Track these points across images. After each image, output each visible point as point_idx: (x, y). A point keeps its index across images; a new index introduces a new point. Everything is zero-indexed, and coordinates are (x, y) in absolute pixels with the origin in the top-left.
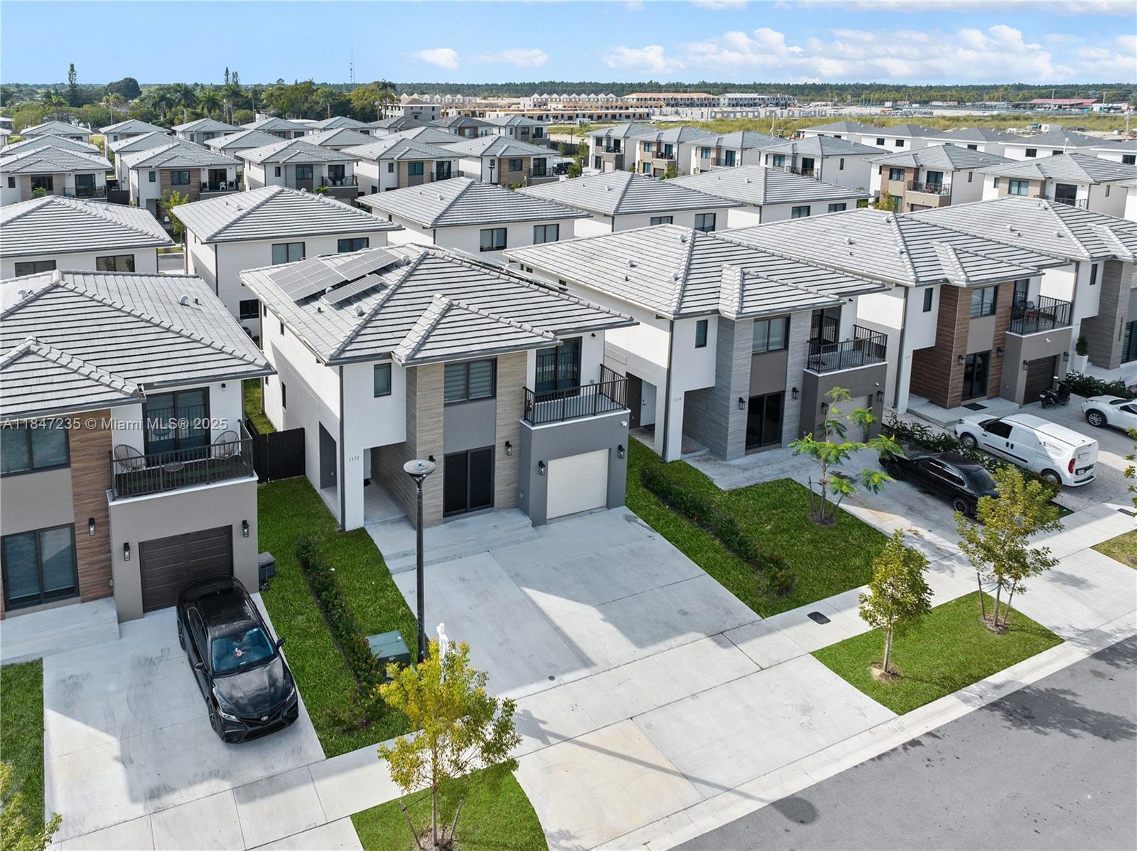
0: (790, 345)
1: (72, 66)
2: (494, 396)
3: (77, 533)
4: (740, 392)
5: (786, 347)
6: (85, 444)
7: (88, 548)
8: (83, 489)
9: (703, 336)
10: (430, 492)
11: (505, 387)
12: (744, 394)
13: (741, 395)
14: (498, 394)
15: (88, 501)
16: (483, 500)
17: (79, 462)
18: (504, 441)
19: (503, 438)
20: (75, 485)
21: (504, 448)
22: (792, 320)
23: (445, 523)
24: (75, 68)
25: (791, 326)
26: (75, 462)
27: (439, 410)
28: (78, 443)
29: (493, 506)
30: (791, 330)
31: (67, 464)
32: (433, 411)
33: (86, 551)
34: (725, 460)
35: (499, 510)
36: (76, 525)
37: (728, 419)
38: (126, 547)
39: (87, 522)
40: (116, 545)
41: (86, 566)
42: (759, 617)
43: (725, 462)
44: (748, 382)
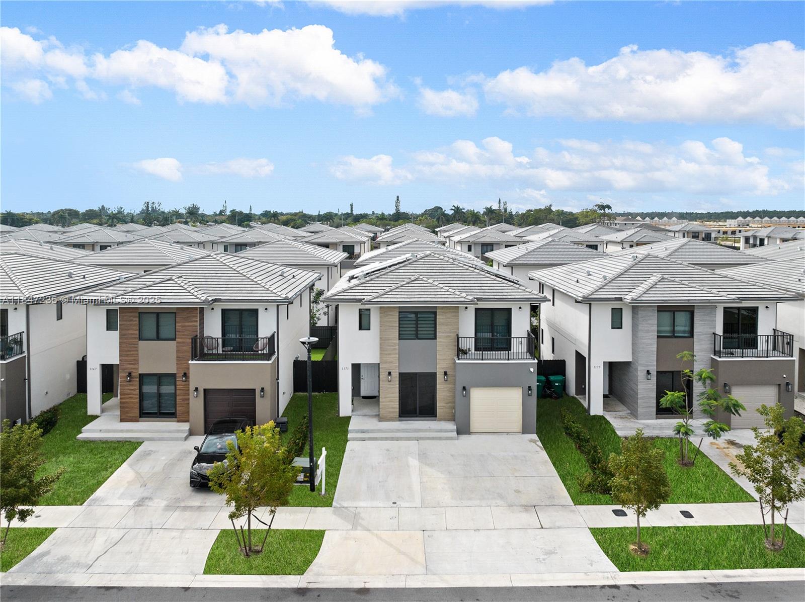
0: (695, 334)
1: (398, 197)
2: (435, 338)
3: (177, 379)
4: (647, 366)
5: (691, 334)
6: (184, 328)
7: (182, 390)
8: (182, 354)
9: (620, 321)
10: (389, 397)
11: (443, 333)
12: (652, 368)
13: (648, 368)
14: (437, 337)
15: (184, 362)
16: (428, 411)
17: (181, 338)
18: (443, 371)
19: (443, 368)
20: (178, 351)
21: (443, 376)
22: (695, 314)
23: (400, 421)
24: (399, 199)
25: (695, 318)
26: (179, 338)
27: (395, 341)
28: (180, 327)
29: (436, 417)
30: (695, 322)
31: (174, 340)
32: (390, 341)
33: (181, 391)
34: (637, 419)
35: (440, 420)
36: (177, 375)
37: (637, 386)
38: (196, 389)
39: (183, 374)
40: (192, 388)
41: (181, 401)
42: (573, 504)
43: (636, 421)
44: (655, 358)
